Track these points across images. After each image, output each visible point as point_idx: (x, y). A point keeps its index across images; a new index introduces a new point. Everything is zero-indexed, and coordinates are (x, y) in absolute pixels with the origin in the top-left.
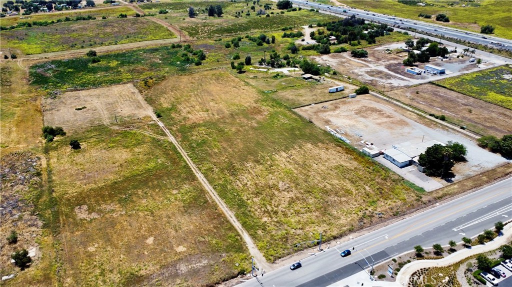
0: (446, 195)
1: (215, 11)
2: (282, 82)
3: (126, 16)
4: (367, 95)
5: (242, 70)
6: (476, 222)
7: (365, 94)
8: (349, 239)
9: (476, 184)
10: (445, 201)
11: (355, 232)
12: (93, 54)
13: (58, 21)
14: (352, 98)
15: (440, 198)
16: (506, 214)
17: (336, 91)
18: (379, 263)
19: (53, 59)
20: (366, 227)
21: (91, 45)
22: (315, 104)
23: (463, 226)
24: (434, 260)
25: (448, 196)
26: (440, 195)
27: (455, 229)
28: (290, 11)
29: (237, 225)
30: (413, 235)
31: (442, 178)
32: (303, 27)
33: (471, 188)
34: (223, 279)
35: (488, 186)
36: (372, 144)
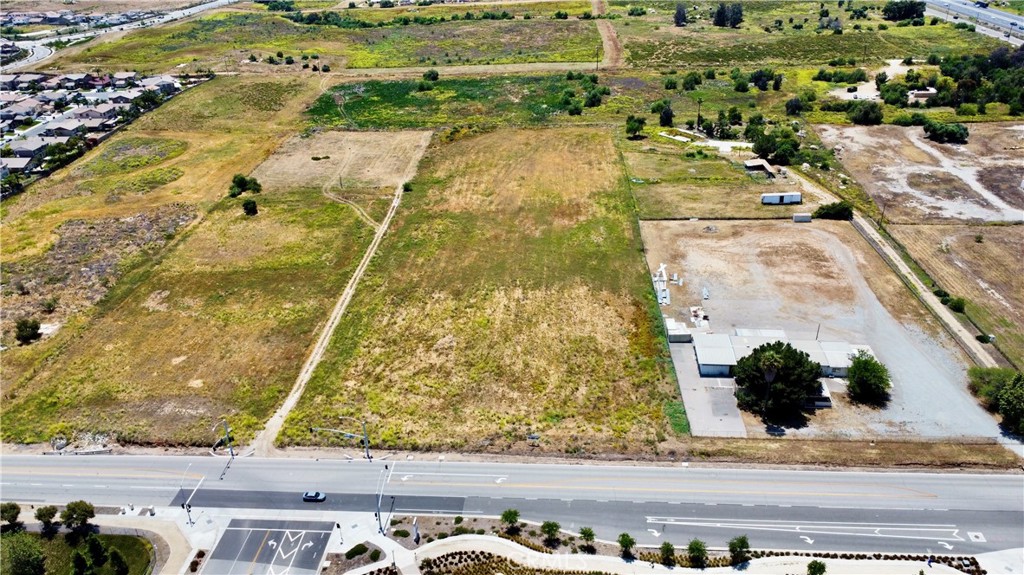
0: (729, 454)
1: (726, 18)
2: (690, 167)
3: (565, 17)
4: (843, 222)
5: (640, 133)
6: (719, 525)
7: (840, 219)
8: (434, 459)
9: (832, 458)
10: (711, 465)
11: (462, 452)
12: (433, 76)
13: (455, 18)
14: (796, 222)
15: (708, 455)
16: (811, 536)
17: (778, 201)
18: (431, 512)
19: (375, 78)
20: (488, 452)
21: (450, 62)
22: (700, 219)
23: (677, 521)
24: (528, 549)
25: (730, 458)
26: (710, 449)
27: (650, 519)
28: (905, 25)
29: (305, 376)
30: (555, 496)
31: (764, 422)
32: (888, 61)
33: (809, 459)
34: (193, 441)
35: (863, 470)
36: (705, 318)
